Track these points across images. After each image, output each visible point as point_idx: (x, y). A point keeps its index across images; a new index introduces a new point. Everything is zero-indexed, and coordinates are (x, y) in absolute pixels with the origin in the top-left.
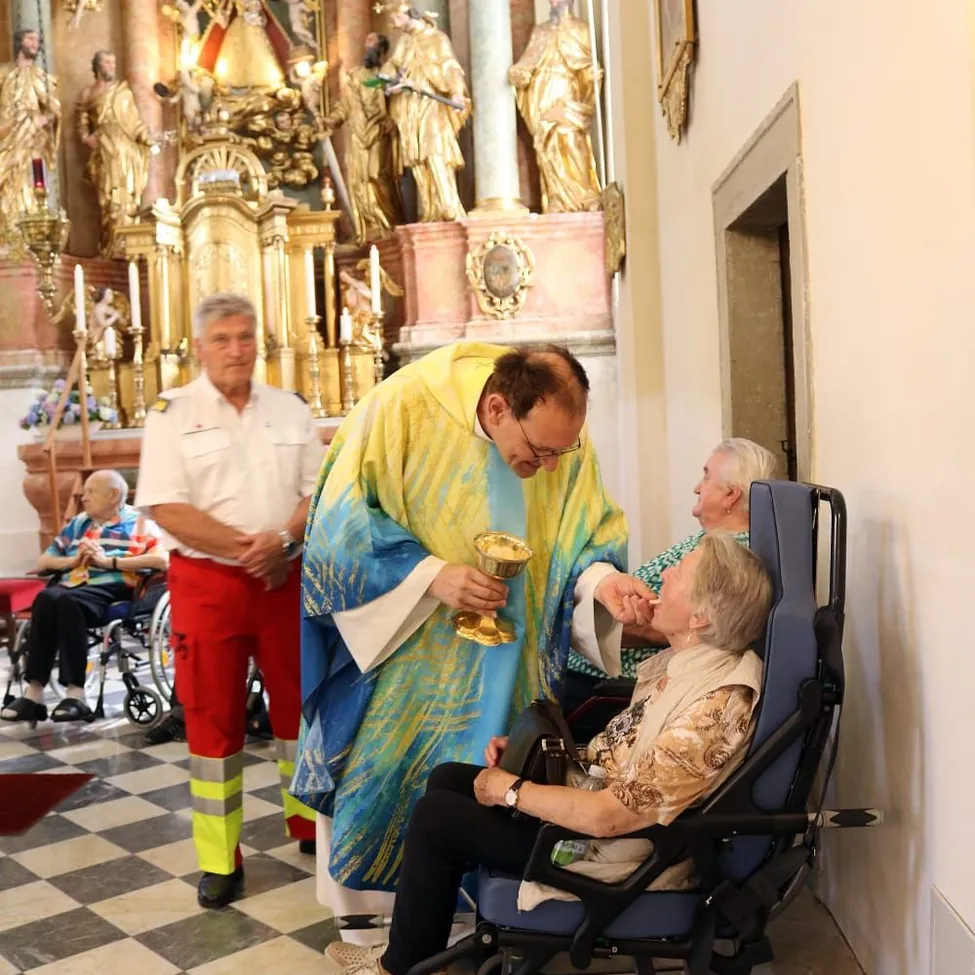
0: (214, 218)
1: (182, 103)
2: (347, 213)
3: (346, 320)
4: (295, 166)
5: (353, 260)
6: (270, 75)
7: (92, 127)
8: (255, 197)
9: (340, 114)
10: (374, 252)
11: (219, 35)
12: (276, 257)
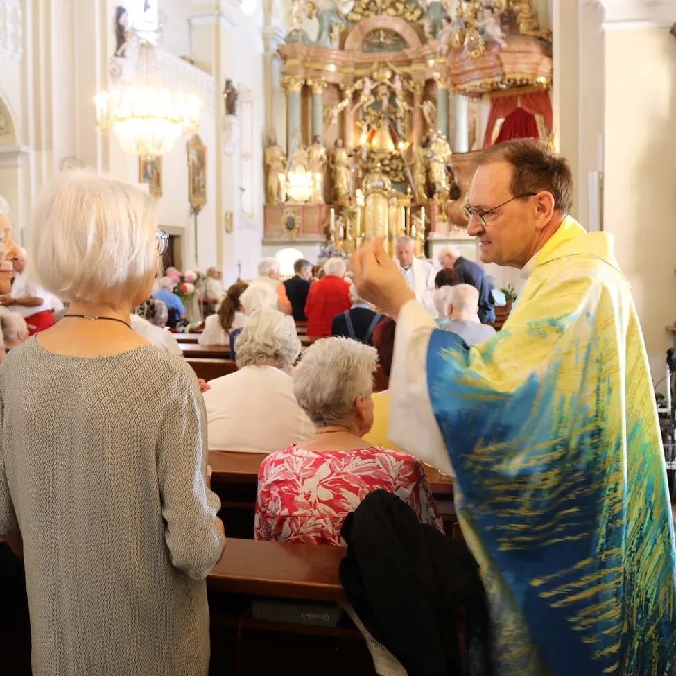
0: (374, 197)
1: (361, 155)
2: (415, 196)
3: (413, 227)
4: (397, 176)
5: (415, 209)
6: (390, 146)
7: (333, 162)
8: (386, 190)
9: (412, 162)
10: (423, 209)
11: (373, 133)
12: (394, 209)
